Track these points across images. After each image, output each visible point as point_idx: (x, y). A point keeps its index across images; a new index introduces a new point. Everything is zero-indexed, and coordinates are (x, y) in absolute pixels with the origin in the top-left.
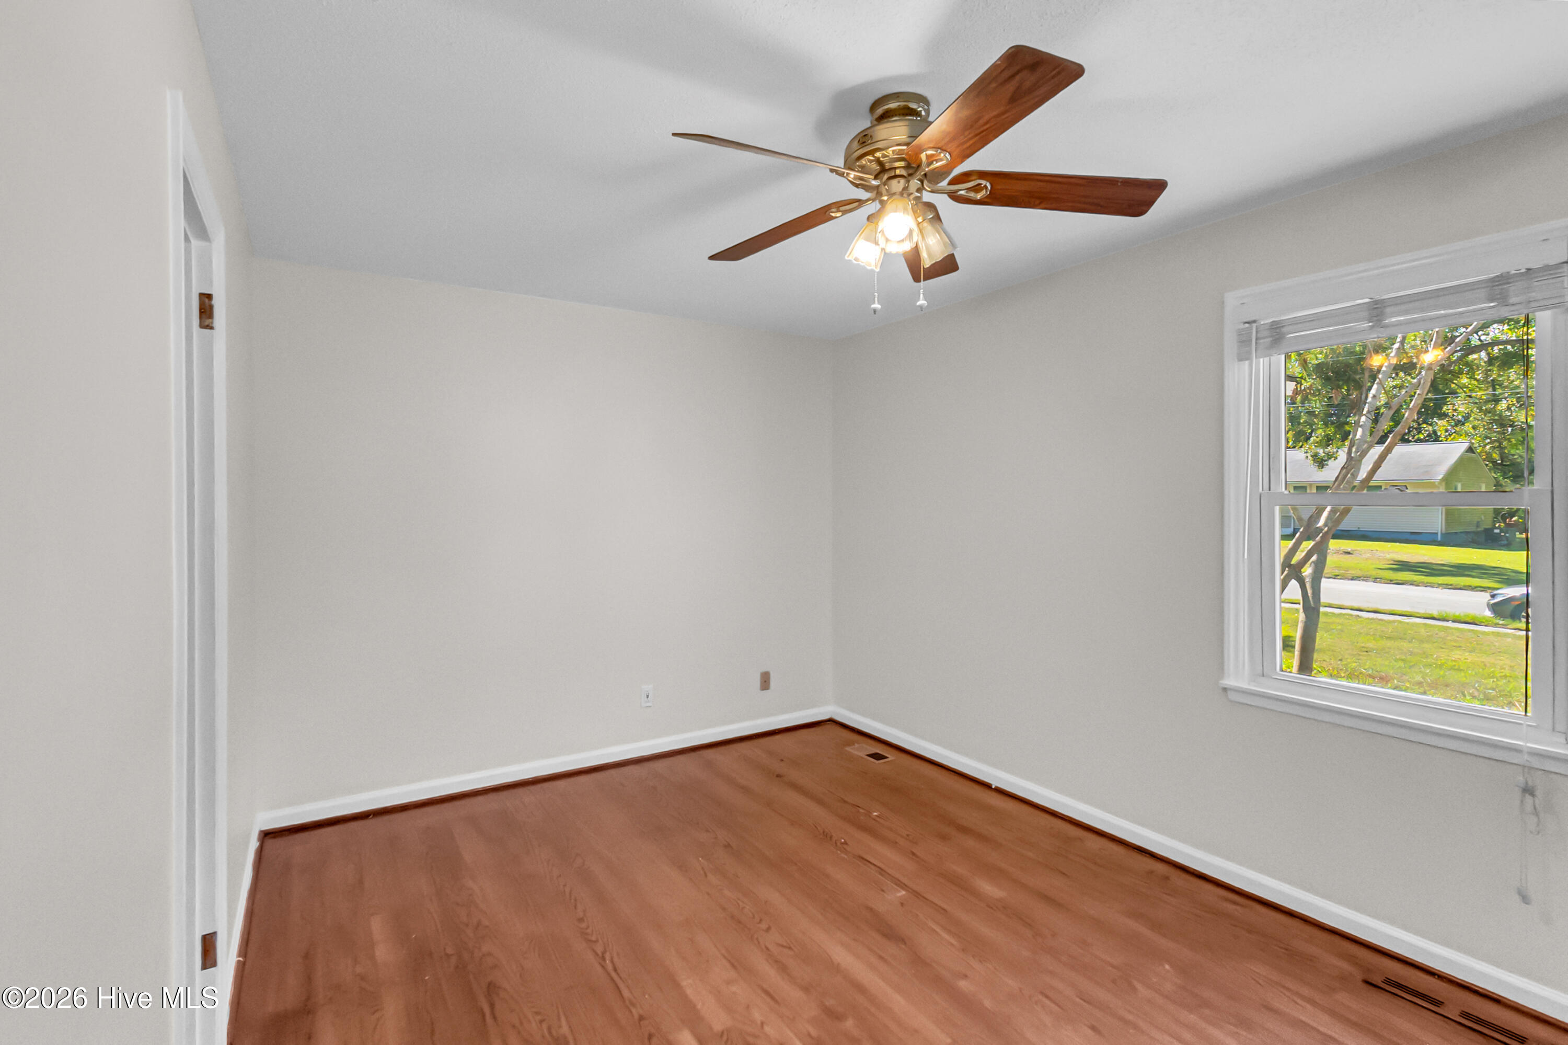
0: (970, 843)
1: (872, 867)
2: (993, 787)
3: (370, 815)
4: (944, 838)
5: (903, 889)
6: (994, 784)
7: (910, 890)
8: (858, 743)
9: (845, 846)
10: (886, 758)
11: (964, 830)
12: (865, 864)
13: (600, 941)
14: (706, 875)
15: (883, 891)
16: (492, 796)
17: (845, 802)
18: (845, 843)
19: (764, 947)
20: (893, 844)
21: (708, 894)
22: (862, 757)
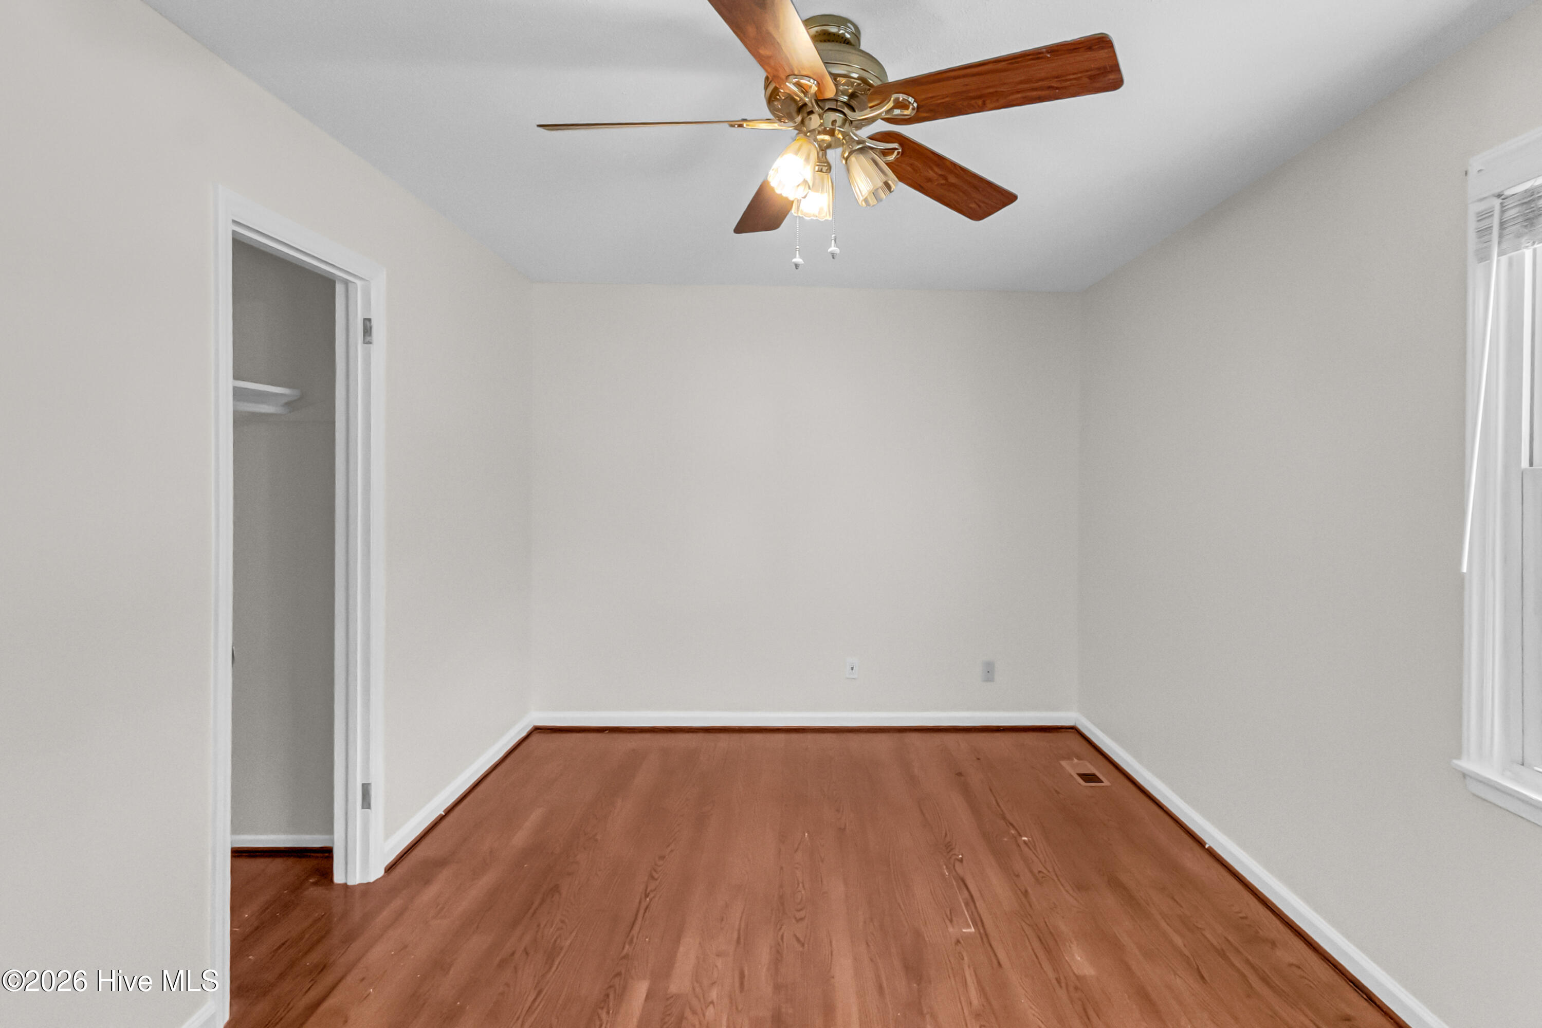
0: (1109, 901)
1: (966, 892)
2: (1207, 846)
3: (606, 730)
4: (1081, 887)
5: (975, 925)
6: (1209, 843)
7: (982, 931)
8: (1079, 758)
9: (957, 864)
10: (1102, 782)
11: (1116, 885)
12: (959, 889)
13: (658, 881)
14: (796, 851)
15: (951, 921)
16: (700, 736)
17: (1004, 818)
18: (961, 861)
19: (780, 933)
20: (1012, 876)
21: (782, 868)
22: (1071, 776)
